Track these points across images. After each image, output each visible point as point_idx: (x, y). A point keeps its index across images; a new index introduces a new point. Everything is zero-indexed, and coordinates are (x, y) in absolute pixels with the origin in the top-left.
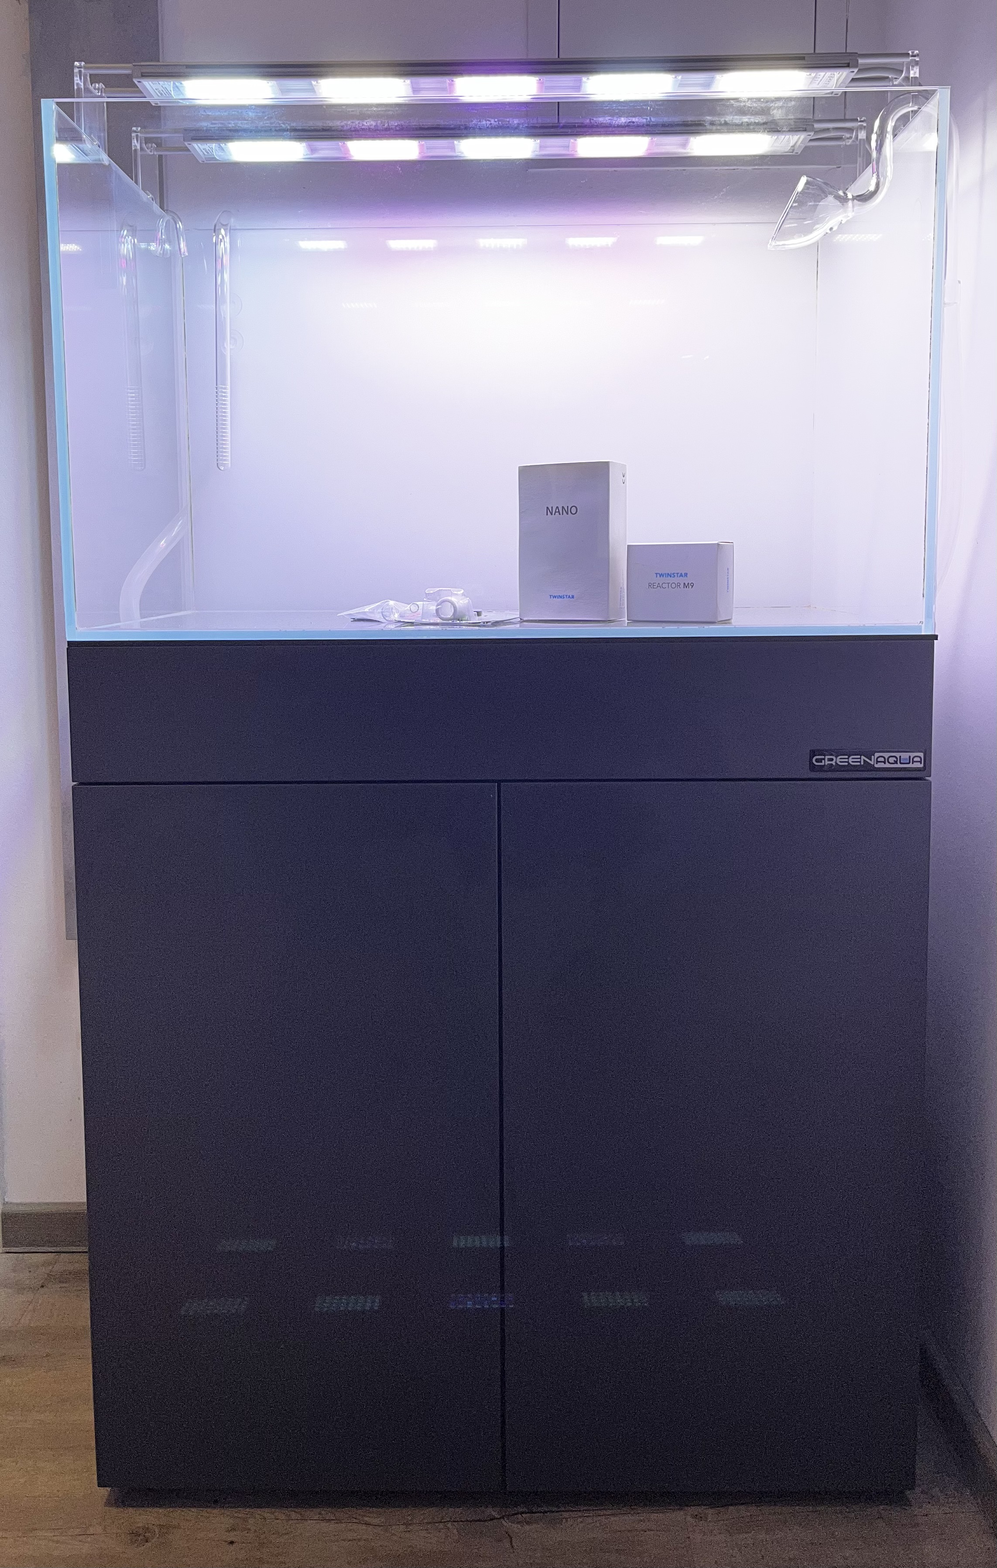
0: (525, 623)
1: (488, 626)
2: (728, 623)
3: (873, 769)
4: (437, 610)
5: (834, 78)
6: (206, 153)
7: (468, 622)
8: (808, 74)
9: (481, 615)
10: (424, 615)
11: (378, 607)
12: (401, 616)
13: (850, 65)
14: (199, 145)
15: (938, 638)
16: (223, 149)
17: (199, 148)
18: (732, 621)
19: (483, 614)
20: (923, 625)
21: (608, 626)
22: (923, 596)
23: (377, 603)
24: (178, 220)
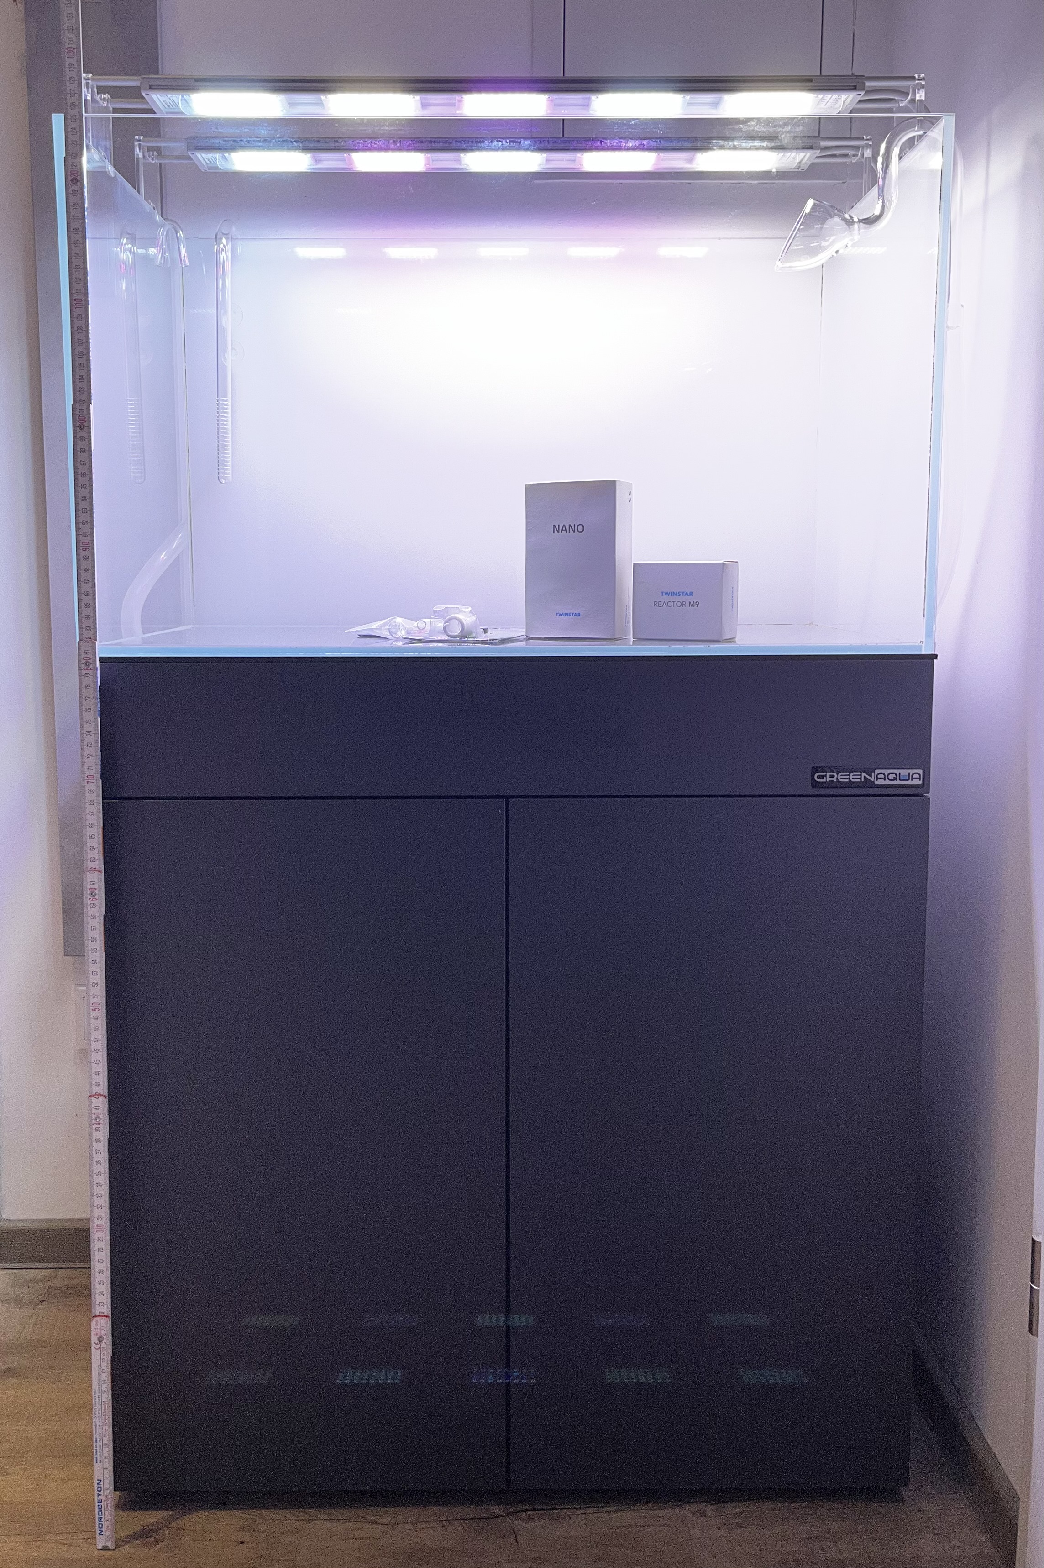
0: (531, 640)
1: (496, 644)
2: (733, 641)
3: (872, 785)
4: (445, 628)
5: (840, 100)
6: (209, 163)
7: (476, 639)
8: (816, 95)
9: (487, 633)
10: (432, 632)
11: (385, 624)
12: (408, 633)
13: (857, 88)
14: (203, 155)
15: (938, 658)
16: (226, 158)
17: (203, 158)
18: (737, 639)
19: (489, 631)
20: (923, 645)
21: (615, 645)
22: (924, 617)
23: (384, 619)
24: (179, 228)
